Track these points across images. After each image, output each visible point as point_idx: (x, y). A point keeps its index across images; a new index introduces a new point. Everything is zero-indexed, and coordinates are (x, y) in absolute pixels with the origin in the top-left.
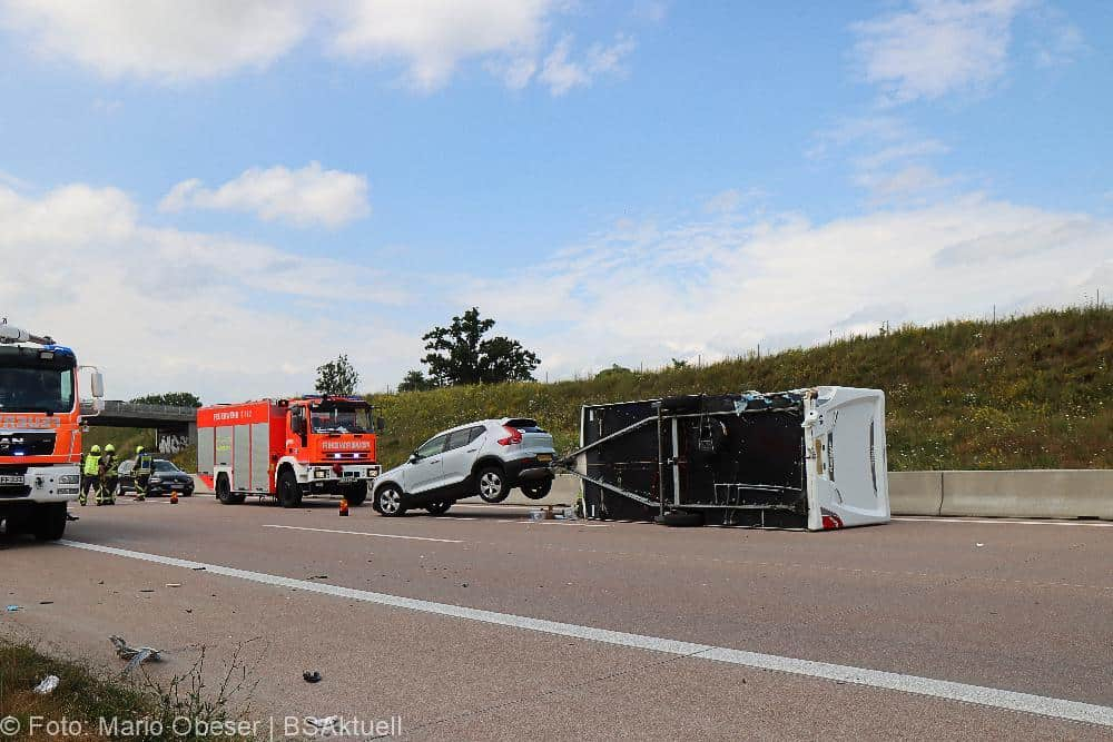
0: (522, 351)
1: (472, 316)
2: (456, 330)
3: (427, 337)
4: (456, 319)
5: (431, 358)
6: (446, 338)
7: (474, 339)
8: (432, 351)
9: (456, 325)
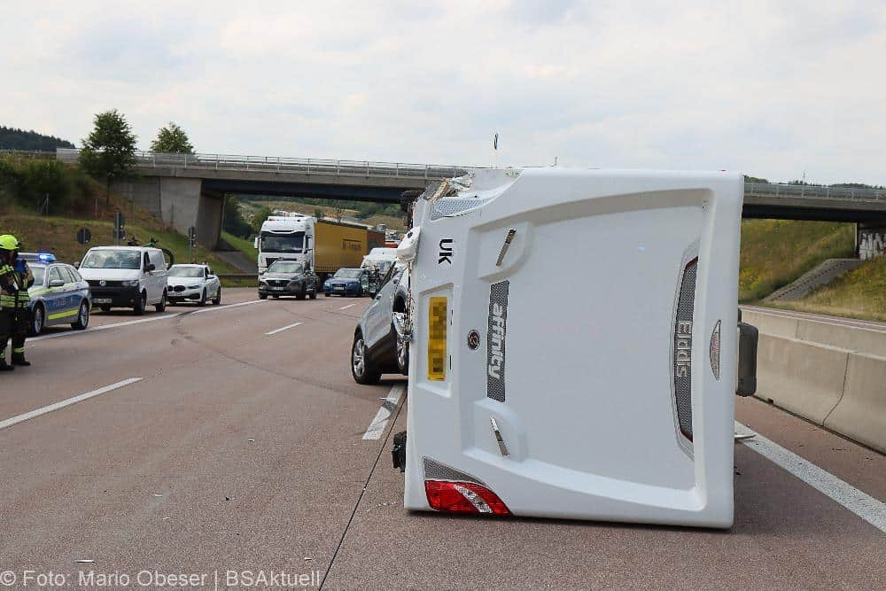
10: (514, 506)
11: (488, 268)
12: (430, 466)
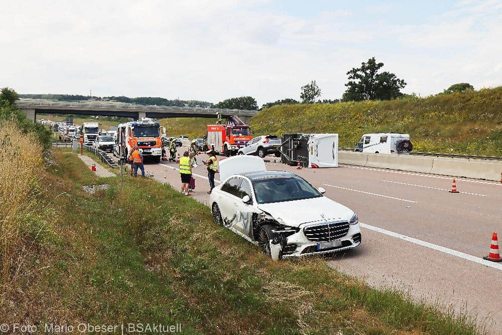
0: (396, 79)
1: (372, 62)
2: (363, 69)
3: (349, 73)
4: (363, 63)
5: (350, 83)
6: (358, 73)
7: (372, 74)
8: (351, 80)
9: (363, 66)
10: (319, 166)
11: (316, 144)
12: (312, 163)
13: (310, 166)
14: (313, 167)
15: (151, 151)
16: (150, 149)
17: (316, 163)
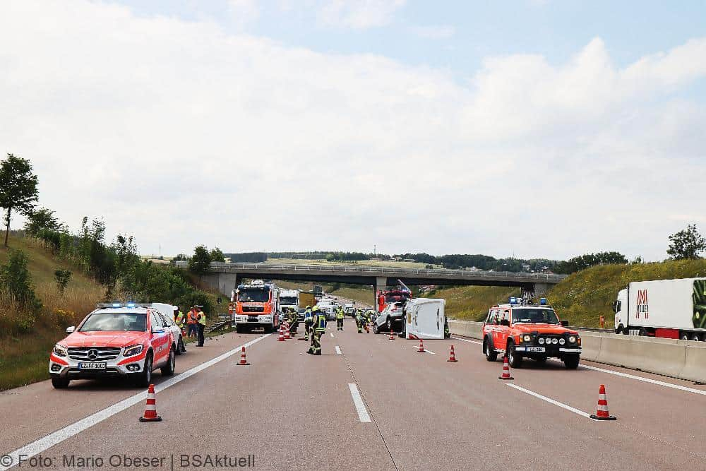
10: (419, 337)
11: (415, 310)
12: (410, 334)
13: (407, 336)
14: (411, 338)
15: (258, 318)
16: (257, 315)
17: (415, 333)
